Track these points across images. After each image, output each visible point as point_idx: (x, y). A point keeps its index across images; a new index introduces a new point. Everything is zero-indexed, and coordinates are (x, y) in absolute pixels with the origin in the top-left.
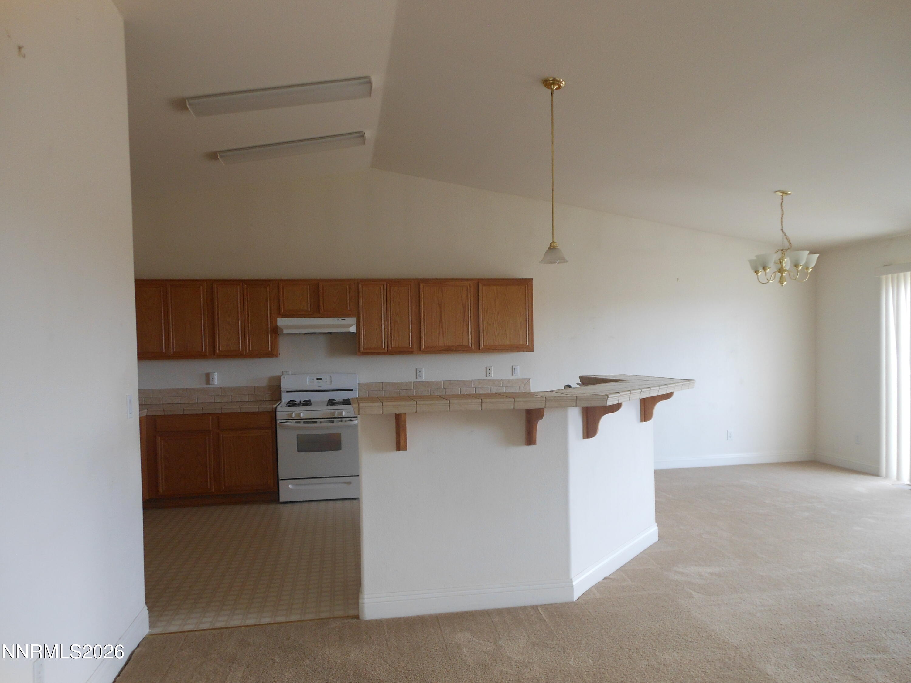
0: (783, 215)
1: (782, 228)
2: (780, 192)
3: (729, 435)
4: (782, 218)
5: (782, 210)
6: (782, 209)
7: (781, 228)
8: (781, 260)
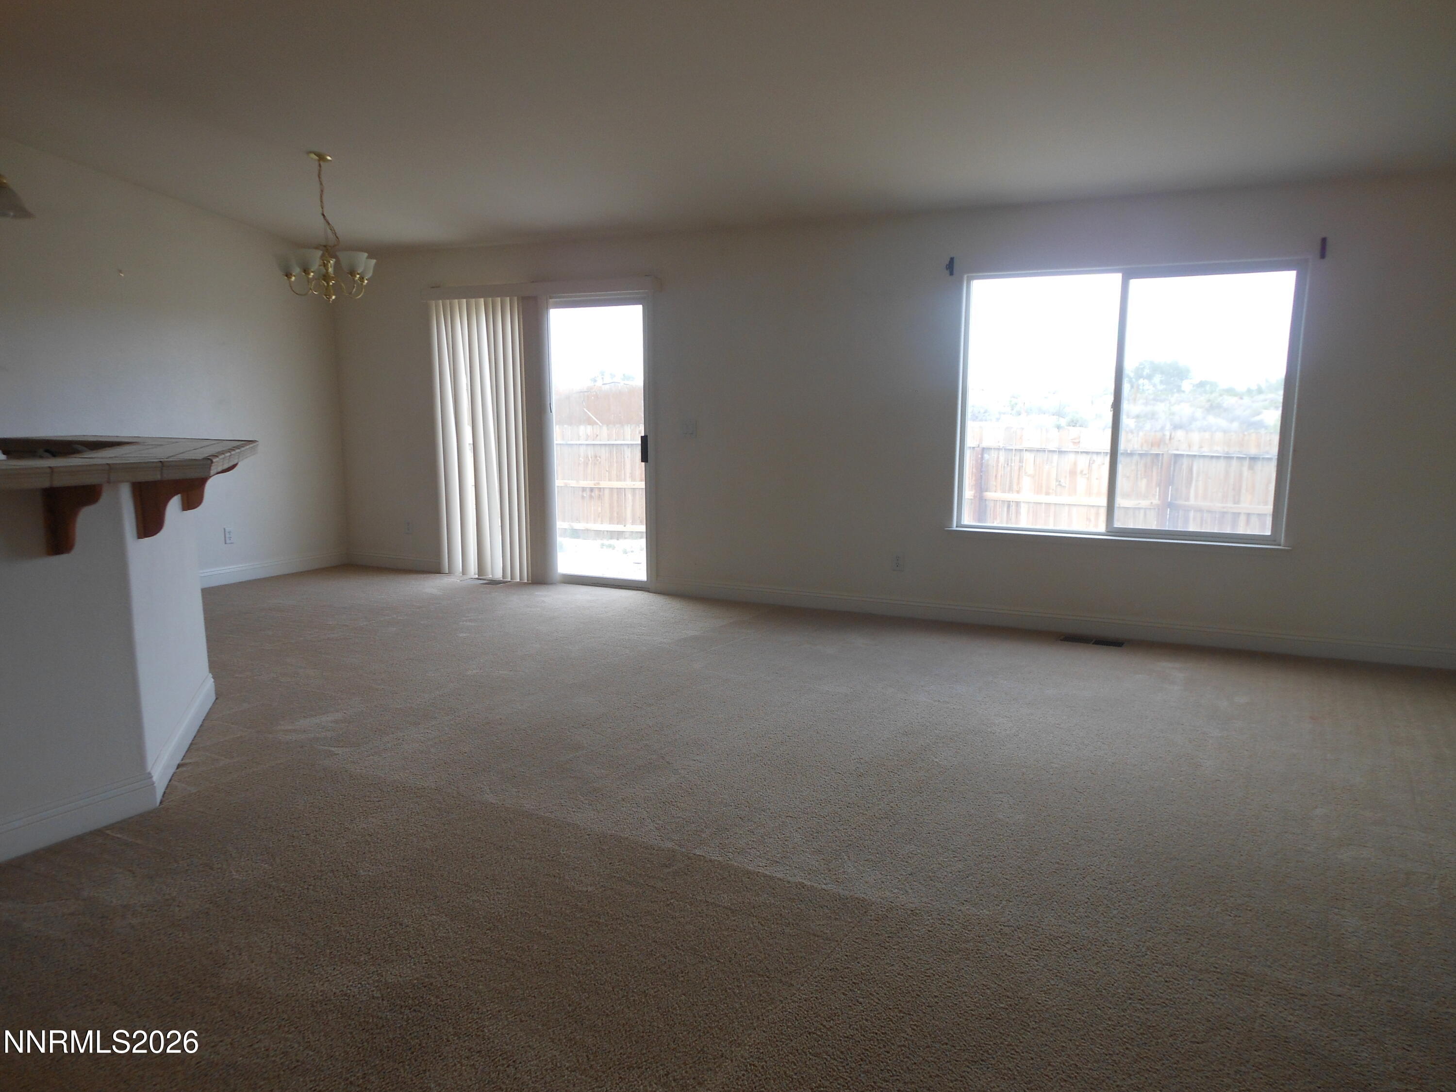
0: (322, 191)
1: (323, 211)
2: (315, 154)
3: (227, 536)
4: (321, 196)
5: (321, 184)
6: (320, 181)
7: (321, 212)
8: (325, 262)
